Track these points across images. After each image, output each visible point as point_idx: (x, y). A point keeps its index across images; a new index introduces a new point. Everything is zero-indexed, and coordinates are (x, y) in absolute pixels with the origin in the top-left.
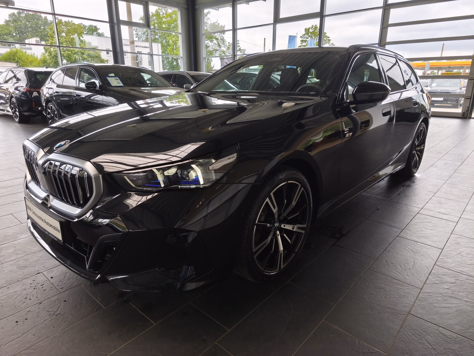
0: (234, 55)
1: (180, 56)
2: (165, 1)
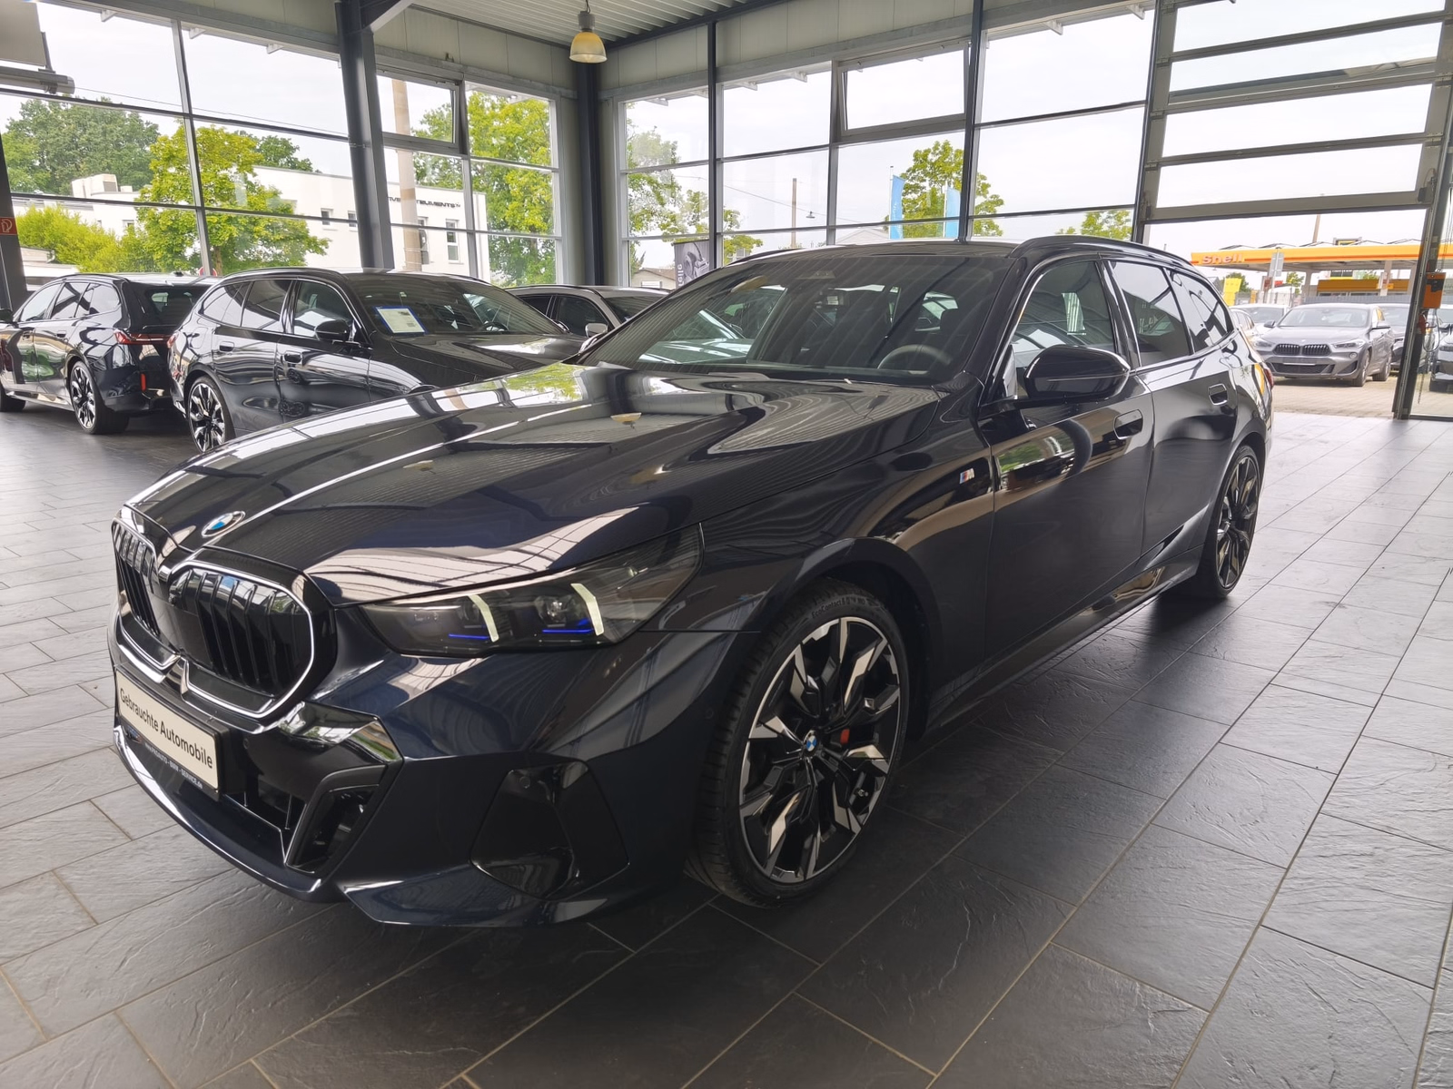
0: (716, 234)
1: (554, 235)
2: (511, 78)
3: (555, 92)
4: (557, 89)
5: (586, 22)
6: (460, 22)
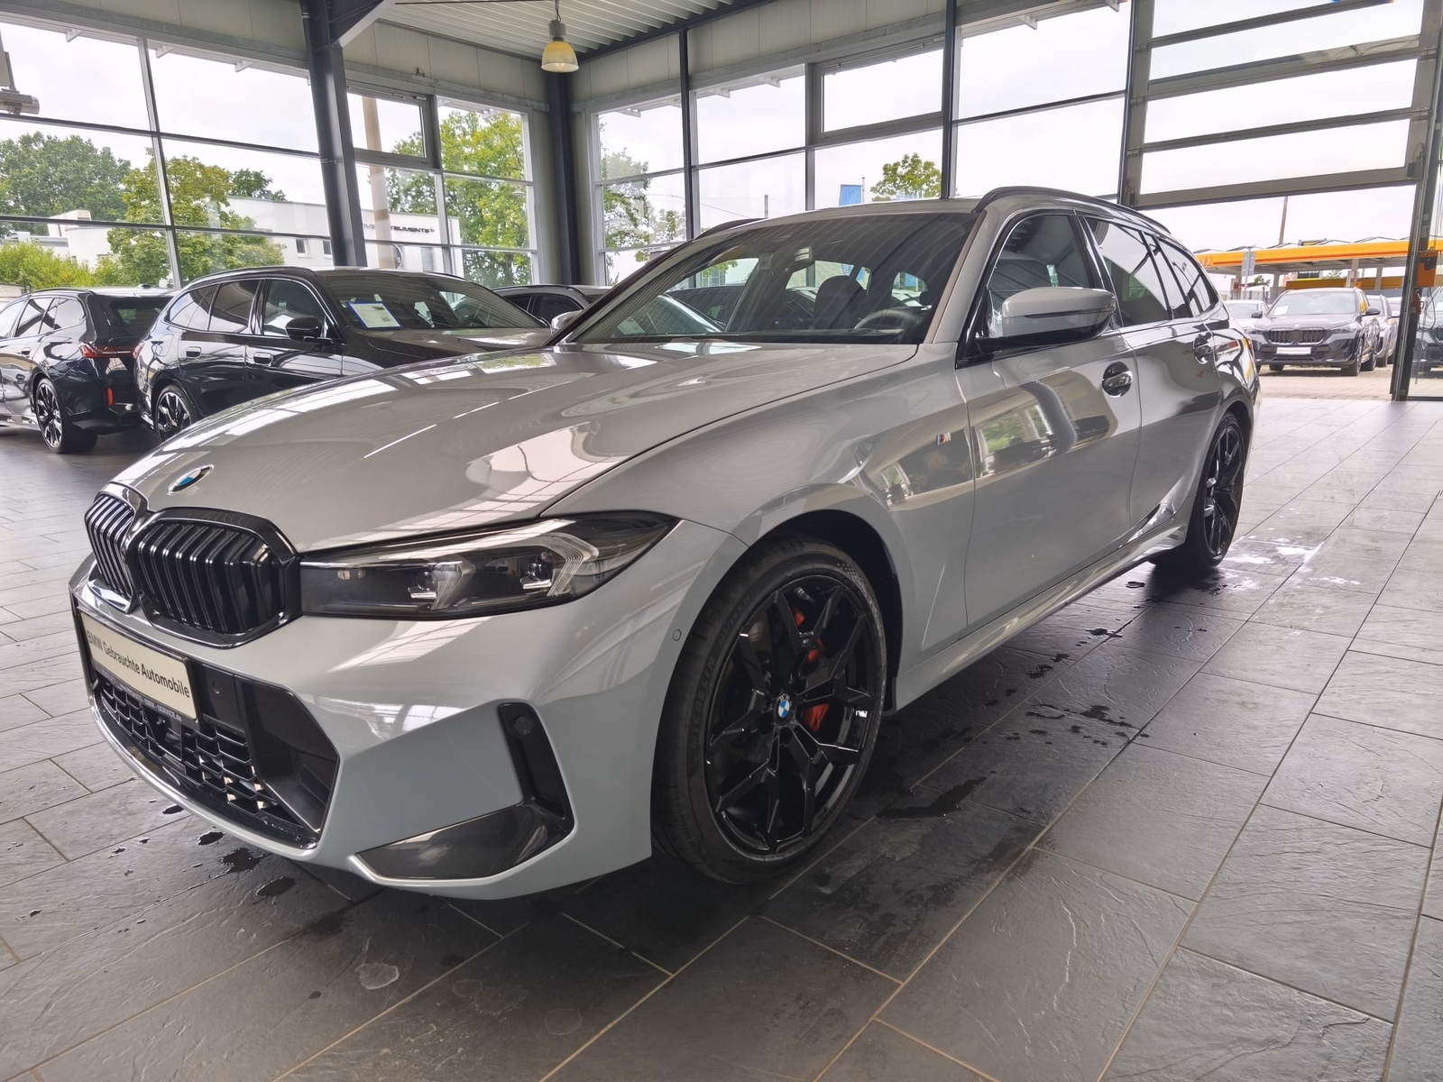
1: (530, 248)
2: (482, 92)
3: (527, 105)
4: (529, 103)
5: (557, 31)
6: (429, 37)
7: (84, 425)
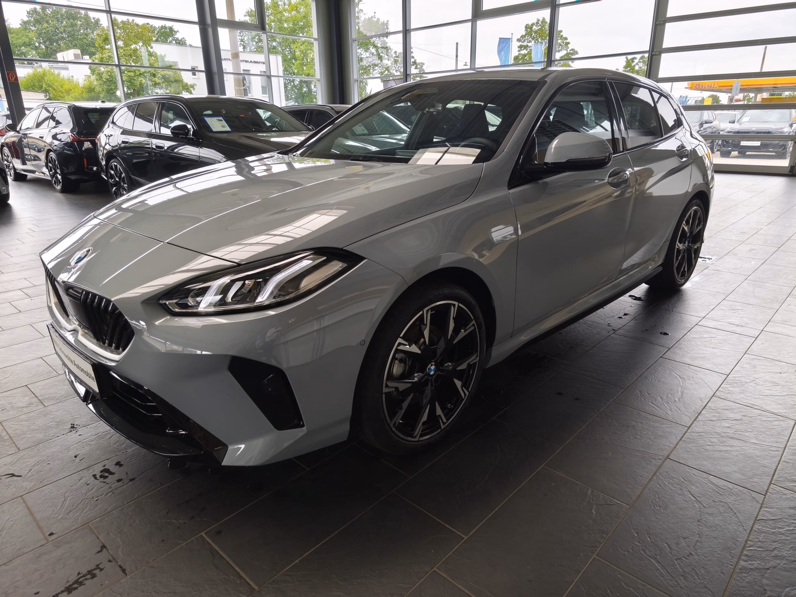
0: (406, 76)
1: (316, 78)
7: (73, 177)
